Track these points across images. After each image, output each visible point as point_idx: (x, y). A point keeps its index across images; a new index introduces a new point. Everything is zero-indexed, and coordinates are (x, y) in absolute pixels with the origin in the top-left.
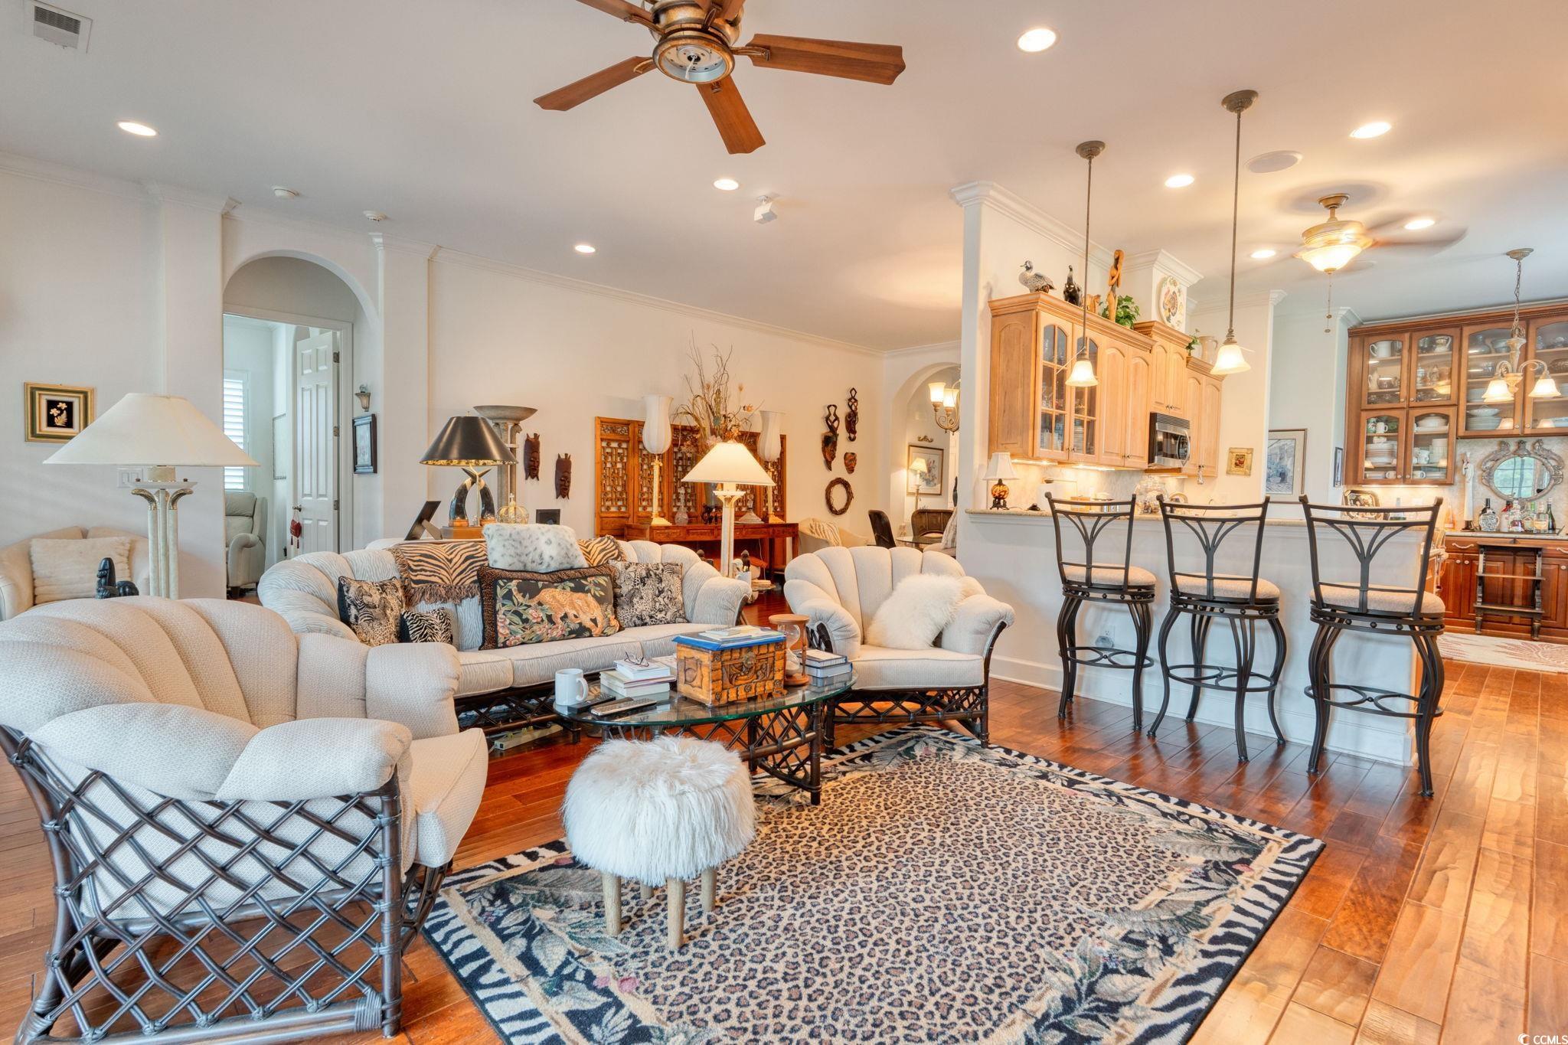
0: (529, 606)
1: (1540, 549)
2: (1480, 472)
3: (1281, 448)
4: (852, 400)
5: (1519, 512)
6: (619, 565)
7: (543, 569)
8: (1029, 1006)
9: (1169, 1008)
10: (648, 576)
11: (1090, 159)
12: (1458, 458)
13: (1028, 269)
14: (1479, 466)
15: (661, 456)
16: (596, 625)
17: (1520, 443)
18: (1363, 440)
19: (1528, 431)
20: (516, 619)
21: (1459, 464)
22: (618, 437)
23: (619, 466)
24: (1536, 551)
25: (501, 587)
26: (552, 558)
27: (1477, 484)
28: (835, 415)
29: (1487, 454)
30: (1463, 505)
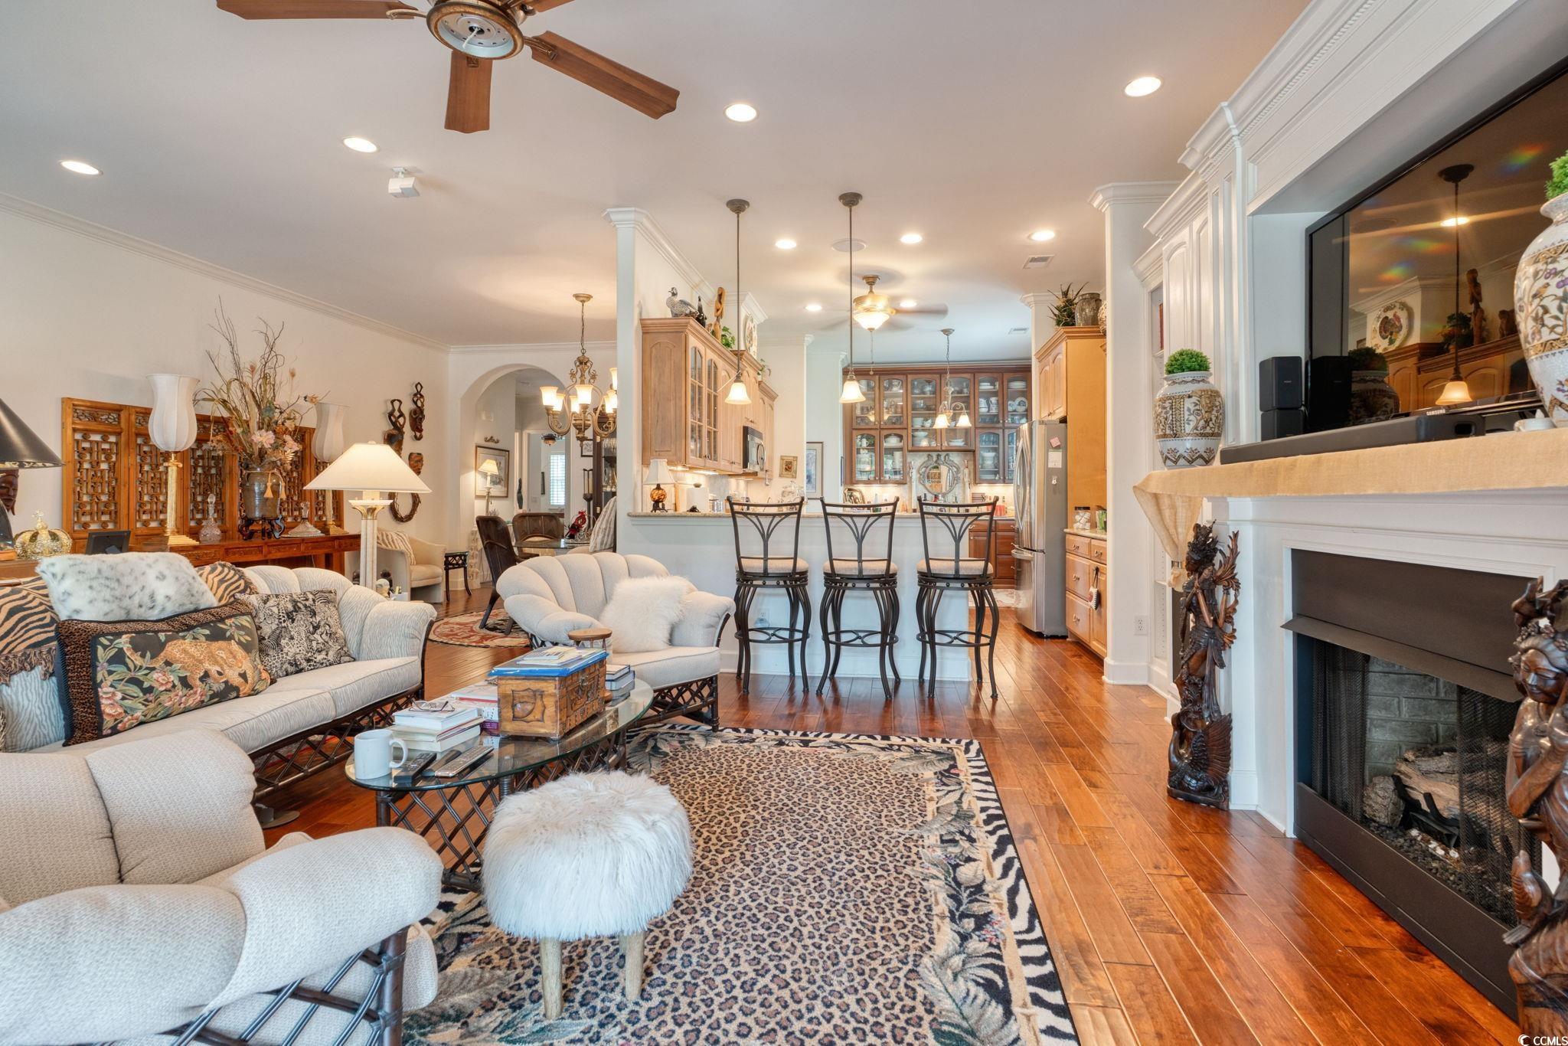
0: (153, 669)
2: (919, 475)
4: (418, 395)
6: (253, 600)
7: (154, 615)
8: (936, 910)
9: (1005, 875)
10: (296, 609)
11: (738, 213)
12: (909, 466)
13: (674, 294)
14: (918, 472)
15: (182, 455)
16: (246, 681)
17: (938, 456)
18: (855, 452)
19: (943, 448)
20: (134, 690)
21: (909, 469)
22: (101, 428)
23: (104, 466)
25: (105, 647)
26: (168, 598)
27: (918, 484)
28: (399, 410)
29: (922, 462)
30: (911, 499)
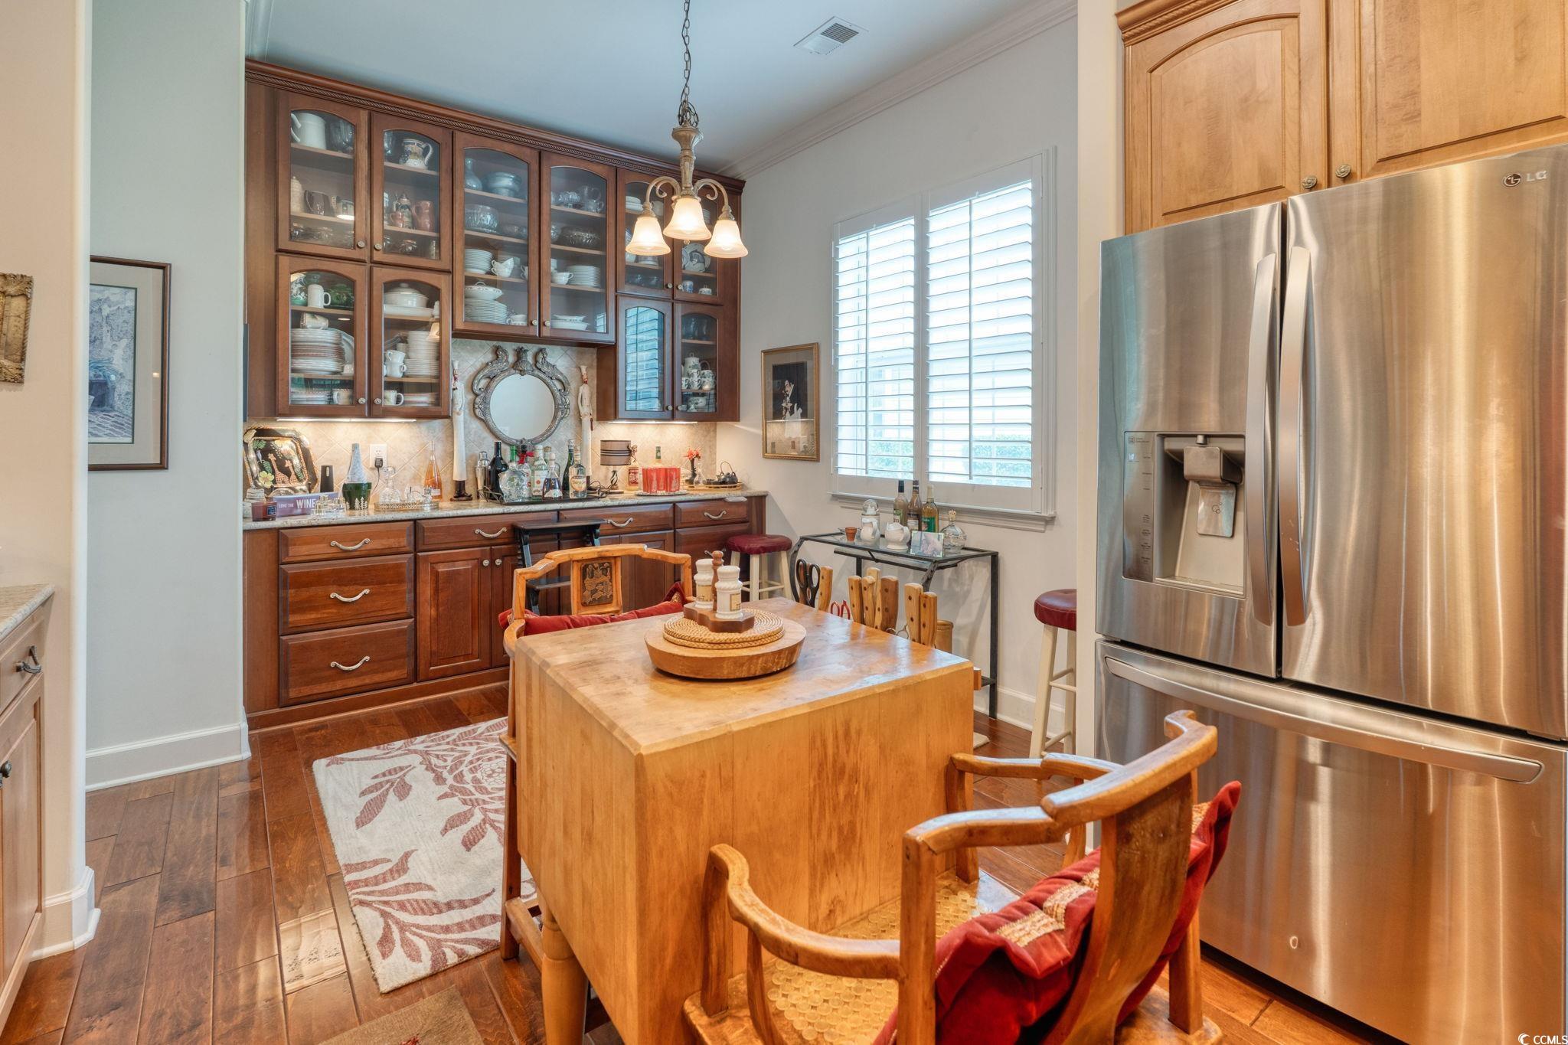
1: (594, 527)
2: (471, 397)
17: (520, 354)
18: (285, 319)
19: (547, 333)
21: (447, 380)
30: (451, 454)
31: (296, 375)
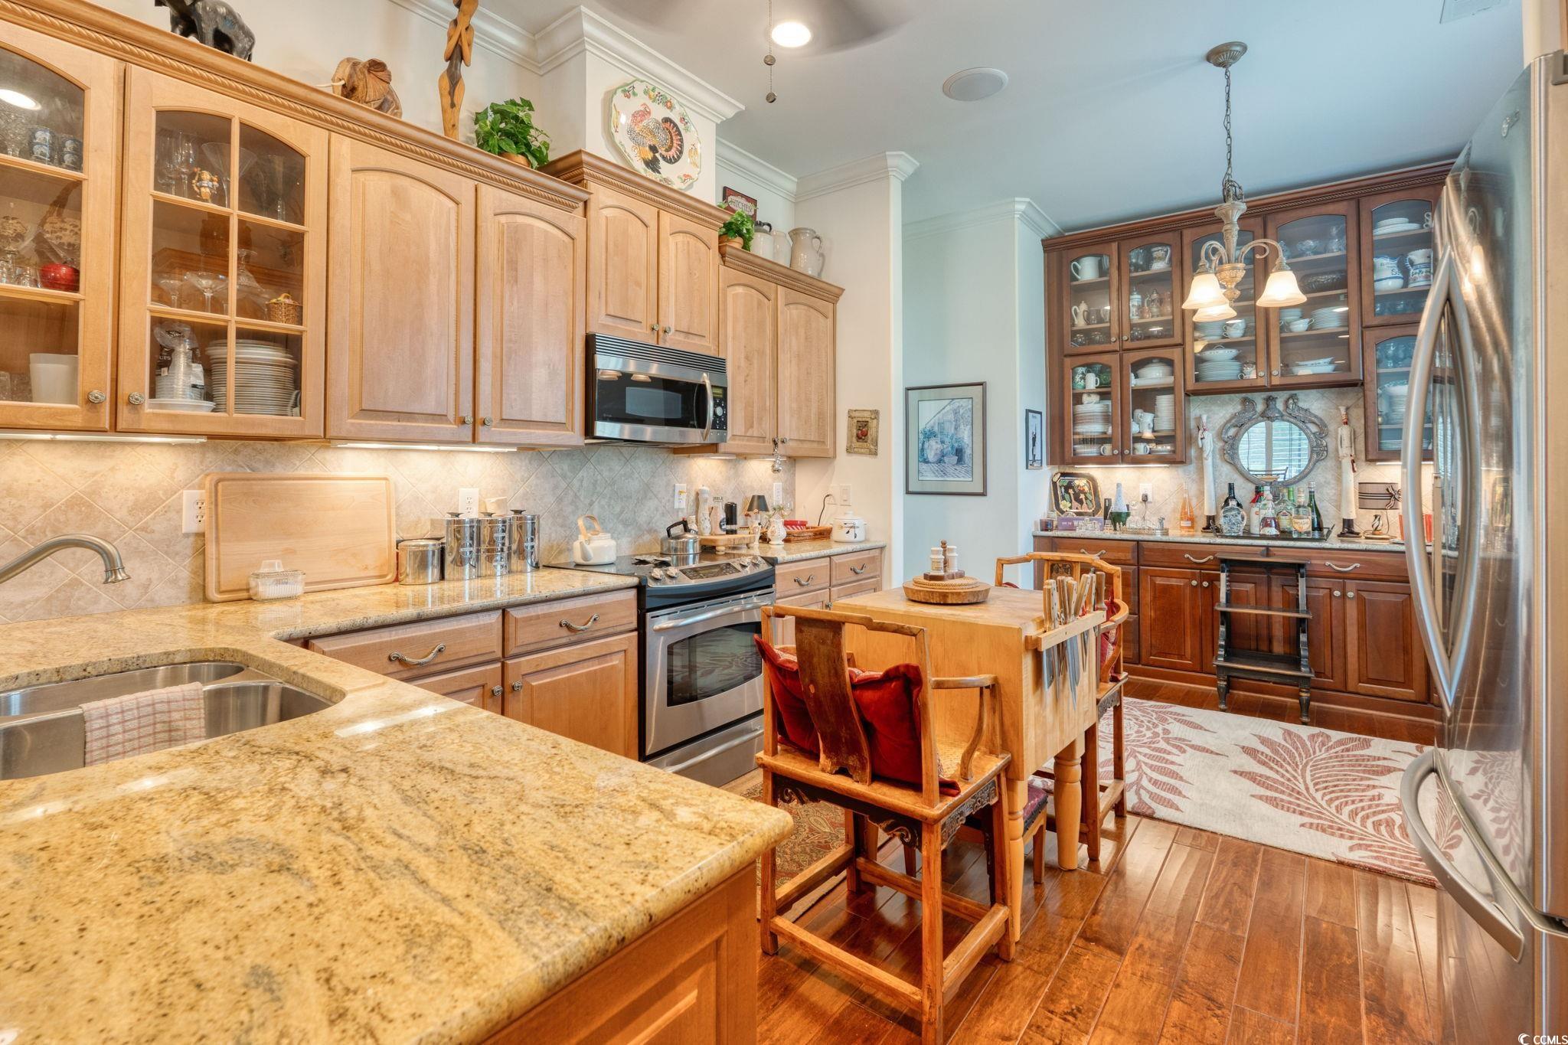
1: (1301, 566)
2: (1220, 444)
3: (956, 412)
5: (1270, 504)
12: (1193, 424)
17: (1269, 401)
18: (1069, 399)
19: (1276, 381)
21: (1194, 431)
24: (1296, 569)
27: (1218, 461)
29: (1228, 416)
30: (1202, 493)
31: (1077, 437)
